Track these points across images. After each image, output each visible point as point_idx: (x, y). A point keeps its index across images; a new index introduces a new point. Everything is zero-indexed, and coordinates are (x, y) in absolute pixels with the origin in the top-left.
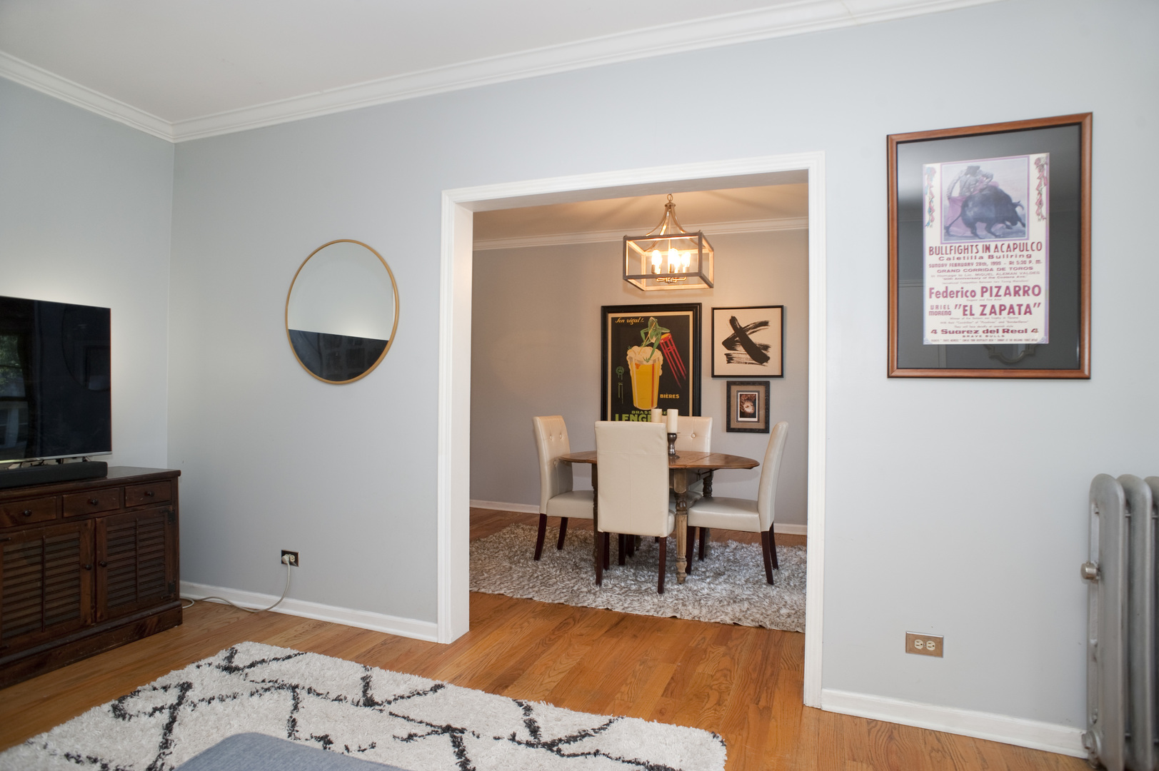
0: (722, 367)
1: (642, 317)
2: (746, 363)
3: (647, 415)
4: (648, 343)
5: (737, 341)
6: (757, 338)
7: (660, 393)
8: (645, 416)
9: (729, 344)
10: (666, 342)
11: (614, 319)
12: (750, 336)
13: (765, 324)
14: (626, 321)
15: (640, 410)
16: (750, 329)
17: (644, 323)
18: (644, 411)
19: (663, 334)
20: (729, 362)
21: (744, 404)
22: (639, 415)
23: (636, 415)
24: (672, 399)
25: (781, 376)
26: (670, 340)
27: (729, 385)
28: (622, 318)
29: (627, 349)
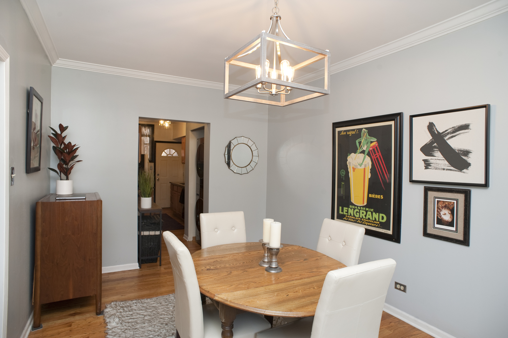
0: (420, 173)
1: (357, 129)
2: (444, 169)
3: (359, 210)
4: (361, 150)
5: (435, 147)
6: (456, 143)
7: (369, 193)
8: (358, 211)
9: (427, 150)
10: (374, 150)
11: (339, 132)
12: (449, 142)
13: (466, 127)
14: (346, 134)
15: (355, 206)
16: (448, 134)
17: (358, 134)
18: (357, 206)
19: (372, 142)
20: (426, 168)
21: (441, 210)
22: (354, 209)
23: (353, 209)
24: (377, 199)
25: (486, 185)
26: (376, 148)
27: (426, 190)
28: (345, 131)
29: (347, 156)
